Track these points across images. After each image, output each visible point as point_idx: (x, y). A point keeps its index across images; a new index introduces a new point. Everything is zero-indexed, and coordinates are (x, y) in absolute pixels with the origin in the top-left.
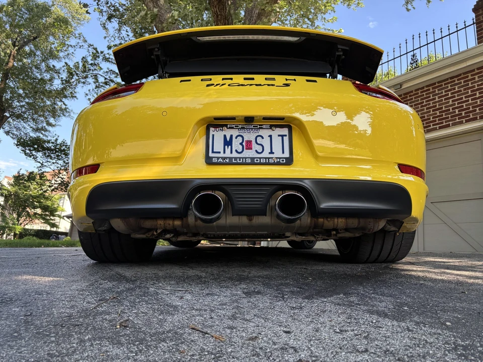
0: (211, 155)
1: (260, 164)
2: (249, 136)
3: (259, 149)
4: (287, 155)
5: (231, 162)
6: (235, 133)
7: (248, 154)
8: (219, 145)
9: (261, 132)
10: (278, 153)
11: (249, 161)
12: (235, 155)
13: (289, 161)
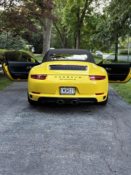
0: (61, 93)
1: (70, 95)
2: (68, 89)
3: (69, 92)
4: (74, 93)
5: (64, 94)
6: (65, 88)
7: (67, 93)
8: (62, 91)
9: (70, 88)
10: (73, 93)
11: (68, 94)
12: (65, 93)
13: (75, 94)
